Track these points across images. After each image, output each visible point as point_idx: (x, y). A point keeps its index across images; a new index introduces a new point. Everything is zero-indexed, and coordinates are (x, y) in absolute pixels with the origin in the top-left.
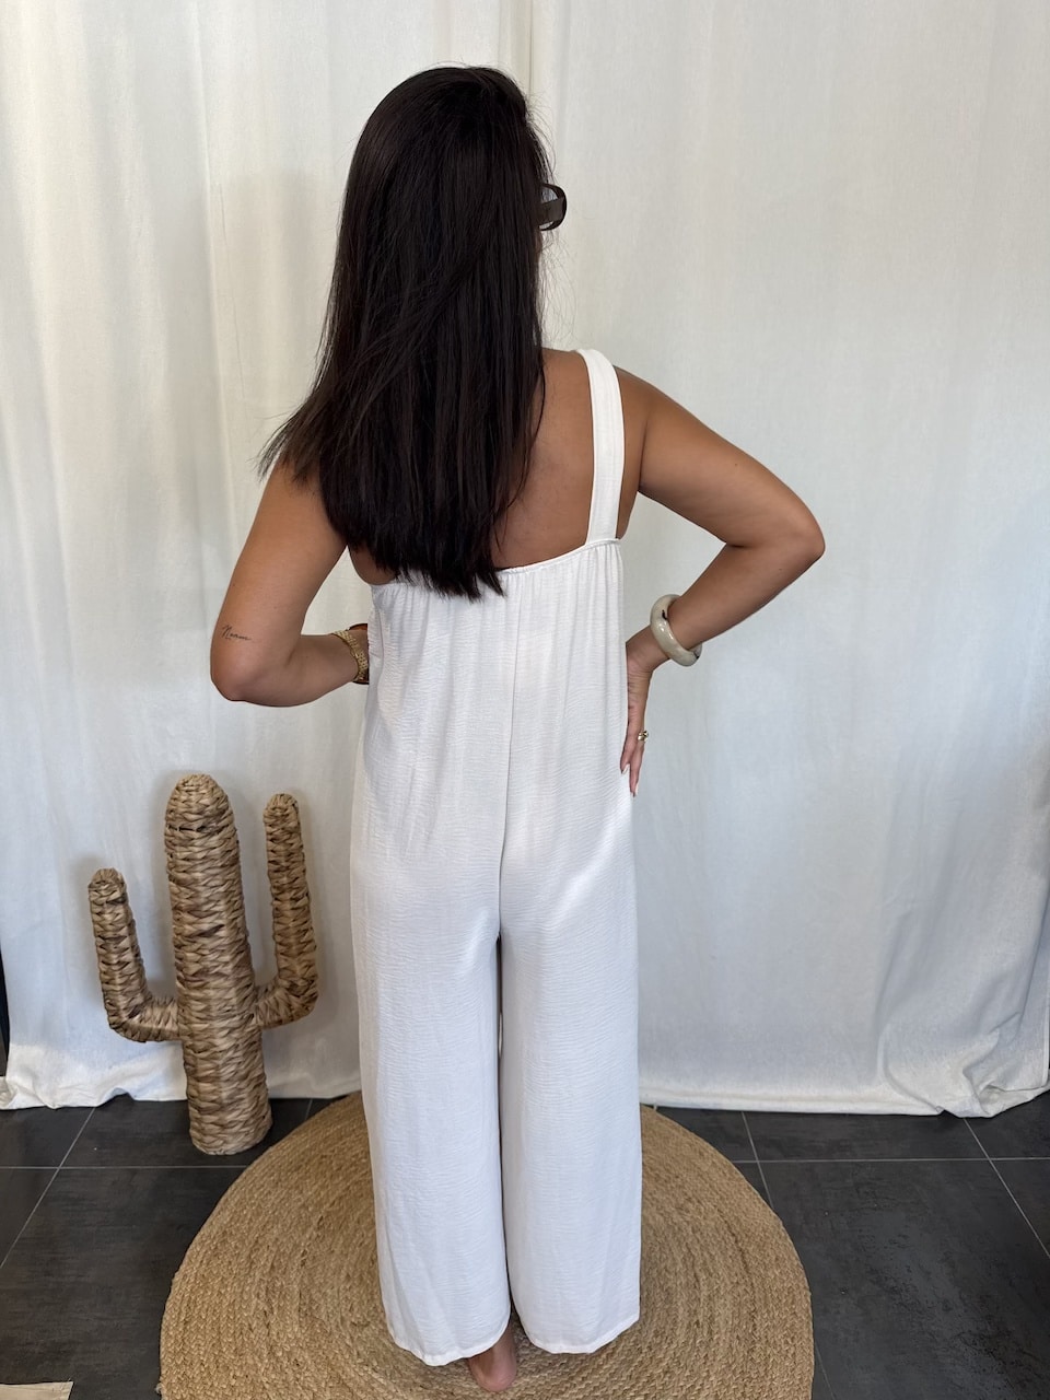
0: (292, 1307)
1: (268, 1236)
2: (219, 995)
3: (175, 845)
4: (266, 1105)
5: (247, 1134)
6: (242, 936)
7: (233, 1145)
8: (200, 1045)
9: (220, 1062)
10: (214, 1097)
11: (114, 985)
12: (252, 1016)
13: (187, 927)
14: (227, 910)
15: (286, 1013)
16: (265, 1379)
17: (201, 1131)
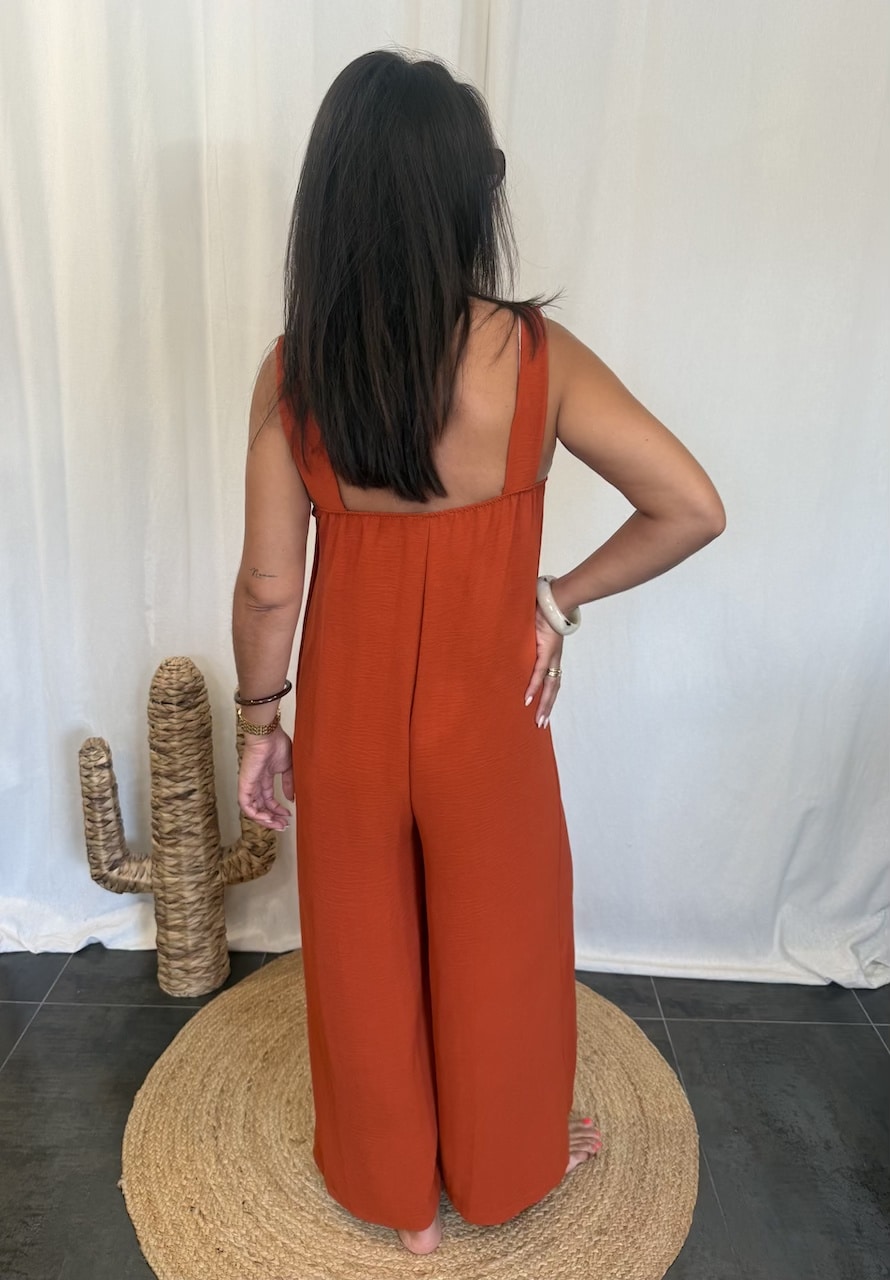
0: (237, 1125)
1: (219, 1065)
2: (190, 851)
3: (157, 717)
4: (226, 955)
5: (208, 979)
6: (211, 800)
7: (193, 989)
8: (171, 897)
9: (187, 913)
10: (181, 945)
11: (98, 840)
12: (217, 873)
13: (165, 790)
14: (200, 776)
15: (247, 871)
16: (212, 1182)
17: (168, 975)
